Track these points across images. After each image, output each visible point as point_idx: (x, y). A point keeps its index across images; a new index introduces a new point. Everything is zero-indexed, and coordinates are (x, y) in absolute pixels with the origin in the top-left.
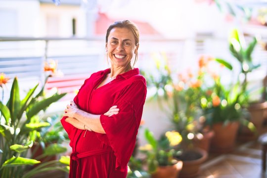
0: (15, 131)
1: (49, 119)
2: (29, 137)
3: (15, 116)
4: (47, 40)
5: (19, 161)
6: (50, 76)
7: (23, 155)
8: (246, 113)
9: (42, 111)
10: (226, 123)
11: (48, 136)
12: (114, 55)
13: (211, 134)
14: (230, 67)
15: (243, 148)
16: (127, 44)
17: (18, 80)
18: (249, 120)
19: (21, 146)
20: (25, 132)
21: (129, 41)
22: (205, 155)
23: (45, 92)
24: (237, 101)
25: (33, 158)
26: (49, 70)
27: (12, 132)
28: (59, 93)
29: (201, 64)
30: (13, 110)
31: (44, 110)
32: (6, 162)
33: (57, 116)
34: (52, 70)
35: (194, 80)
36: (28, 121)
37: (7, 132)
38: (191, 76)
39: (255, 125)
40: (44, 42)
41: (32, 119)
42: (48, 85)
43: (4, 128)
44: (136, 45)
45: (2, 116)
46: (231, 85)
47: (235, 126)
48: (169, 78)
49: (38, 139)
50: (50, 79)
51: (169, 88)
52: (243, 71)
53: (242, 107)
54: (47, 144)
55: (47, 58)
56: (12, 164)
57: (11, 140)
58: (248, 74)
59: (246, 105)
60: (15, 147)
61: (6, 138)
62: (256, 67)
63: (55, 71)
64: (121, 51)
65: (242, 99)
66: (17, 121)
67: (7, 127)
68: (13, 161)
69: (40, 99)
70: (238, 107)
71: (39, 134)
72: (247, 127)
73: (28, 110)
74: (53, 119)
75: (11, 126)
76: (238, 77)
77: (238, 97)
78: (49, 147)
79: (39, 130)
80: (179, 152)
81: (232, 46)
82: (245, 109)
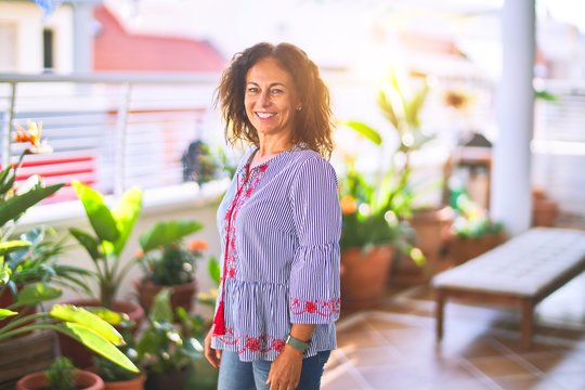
4: (12, 81)
6: (28, 152)
8: (406, 229)
9: (10, 223)
10: (369, 248)
14: (378, 139)
15: (401, 299)
18: (413, 242)
24: (388, 208)
26: (24, 140)
31: (15, 220)
34: (32, 140)
39: (425, 254)
46: (379, 174)
47: (384, 254)
50: (27, 159)
52: (404, 149)
53: (400, 219)
54: (20, 288)
59: (407, 214)
62: (427, 139)
63: (37, 142)
65: (398, 202)
70: (390, 218)
72: (408, 257)
74: (32, 236)
76: (393, 157)
77: (392, 197)
81: (383, 97)
82: (405, 223)
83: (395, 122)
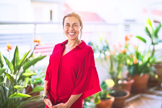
0: (16, 77)
1: (36, 71)
2: (25, 81)
3: (17, 69)
4: (35, 24)
5: (19, 95)
6: (37, 45)
7: (21, 92)
8: (154, 69)
9: (32, 66)
10: (142, 75)
11: (35, 81)
12: (68, 33)
13: (132, 81)
14: (145, 41)
15: (152, 90)
16: (75, 26)
17: (18, 47)
18: (155, 73)
19: (20, 86)
20: (22, 78)
21: (76, 24)
22: (128, 94)
23: (34, 54)
24: (148, 62)
25: (27, 93)
26: (36, 42)
27: (15, 78)
28: (42, 56)
29: (127, 39)
30: (15, 65)
31: (33, 66)
32: (11, 96)
33: (41, 69)
34: (39, 42)
35: (123, 49)
36: (24, 72)
37: (12, 78)
38: (120, 46)
39: (159, 76)
40: (33, 25)
41: (26, 71)
42: (36, 51)
43: (10, 75)
44: (81, 26)
45: (9, 68)
46: (145, 52)
47: (147, 76)
48: (107, 47)
49: (29, 83)
50: (37, 47)
51: (108, 53)
52: (153, 44)
53: (151, 65)
54: (35, 85)
55: (35, 34)
56: (15, 97)
57: (14, 83)
58: (156, 46)
59: (154, 64)
60: (16, 87)
61: (11, 81)
62: (160, 41)
64: (72, 30)
65: (151, 61)
66: (17, 71)
67: (12, 75)
68: (15, 95)
69: (31, 59)
70: (148, 65)
71: (30, 79)
72: (154, 77)
73: (24, 65)
74: (39, 70)
75: (14, 74)
76: (150, 47)
77: (149, 59)
78: (36, 87)
79: (30, 77)
80: (113, 92)
81: (147, 28)
82: (153, 67)
83: (150, 36)
